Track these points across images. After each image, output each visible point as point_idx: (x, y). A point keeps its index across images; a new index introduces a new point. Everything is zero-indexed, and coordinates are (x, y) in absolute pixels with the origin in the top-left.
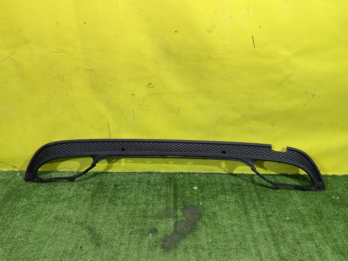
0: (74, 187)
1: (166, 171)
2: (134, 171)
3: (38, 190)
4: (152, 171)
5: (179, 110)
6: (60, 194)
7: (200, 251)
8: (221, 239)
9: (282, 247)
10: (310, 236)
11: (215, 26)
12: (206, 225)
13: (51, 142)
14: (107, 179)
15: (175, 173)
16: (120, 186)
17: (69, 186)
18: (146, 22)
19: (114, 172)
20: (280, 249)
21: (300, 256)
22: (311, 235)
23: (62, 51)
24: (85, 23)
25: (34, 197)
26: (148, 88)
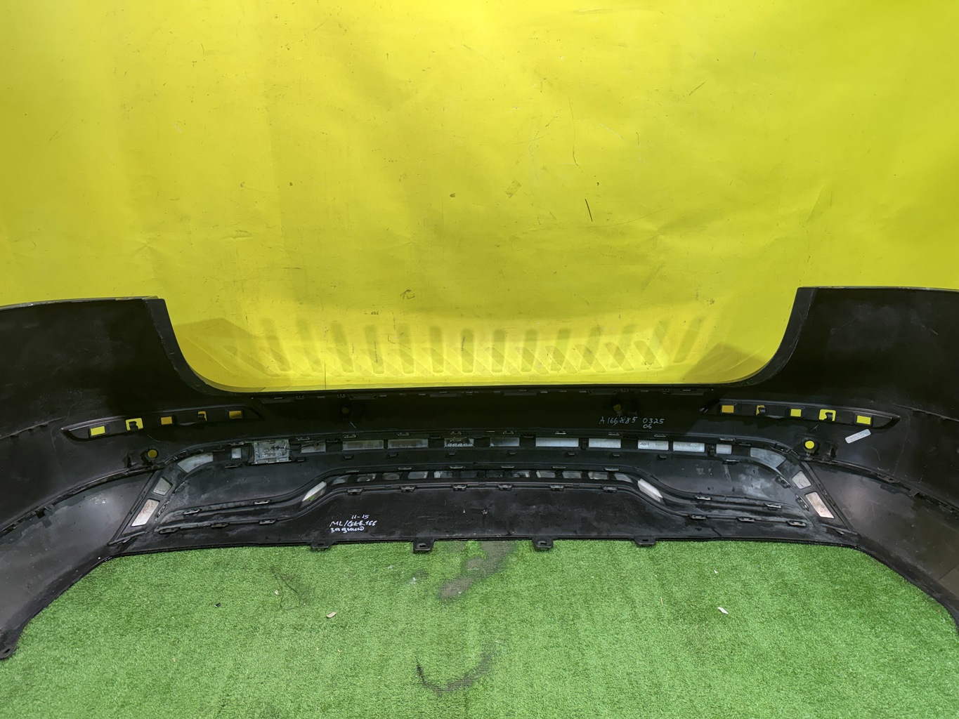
5: (465, 340)
7: (513, 599)
8: (555, 581)
9: (675, 589)
10: (732, 569)
11: (519, 185)
12: (525, 562)
18: (400, 180)
20: (672, 592)
21: (709, 600)
22: (734, 568)
23: (245, 234)
24: (291, 184)
26: (404, 298)
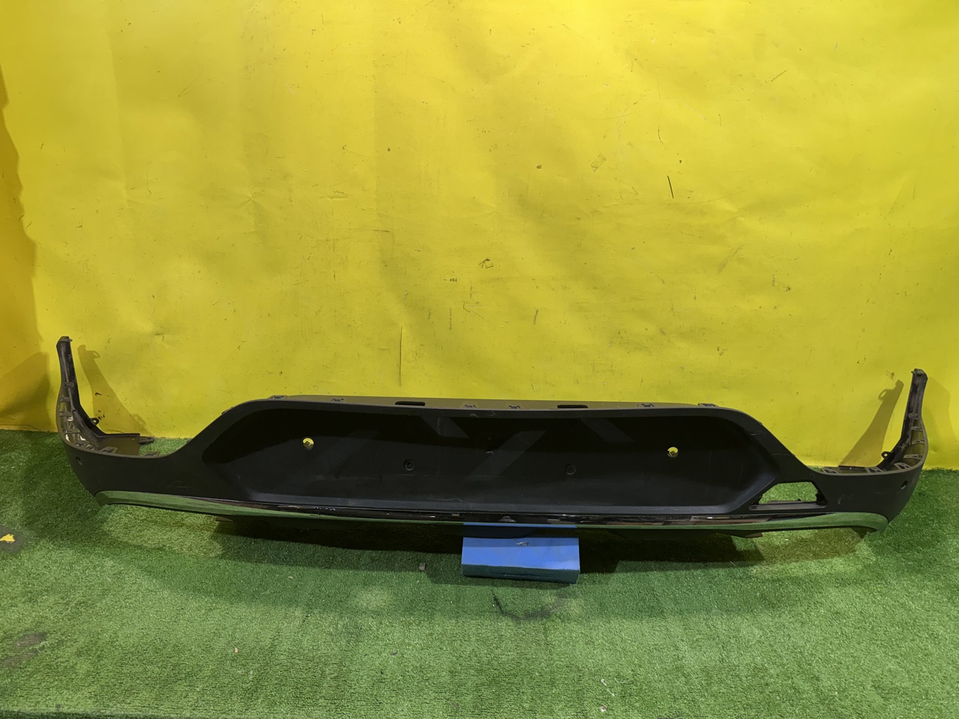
5: (538, 313)
11: (605, 159)
18: (490, 150)
23: (341, 195)
24: (389, 150)
26: (482, 267)
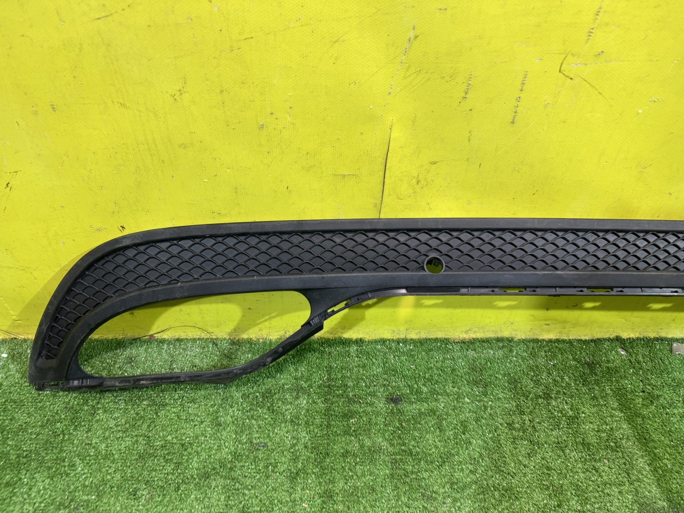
0: (235, 409)
1: (560, 332)
2: (440, 335)
3: (89, 430)
4: (506, 334)
6: (183, 445)
13: (126, 232)
14: (351, 370)
15: (597, 342)
16: (411, 403)
17: (212, 406)
19: (367, 337)
25: (78, 461)
